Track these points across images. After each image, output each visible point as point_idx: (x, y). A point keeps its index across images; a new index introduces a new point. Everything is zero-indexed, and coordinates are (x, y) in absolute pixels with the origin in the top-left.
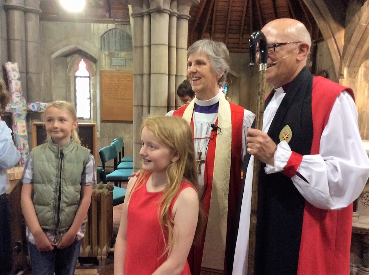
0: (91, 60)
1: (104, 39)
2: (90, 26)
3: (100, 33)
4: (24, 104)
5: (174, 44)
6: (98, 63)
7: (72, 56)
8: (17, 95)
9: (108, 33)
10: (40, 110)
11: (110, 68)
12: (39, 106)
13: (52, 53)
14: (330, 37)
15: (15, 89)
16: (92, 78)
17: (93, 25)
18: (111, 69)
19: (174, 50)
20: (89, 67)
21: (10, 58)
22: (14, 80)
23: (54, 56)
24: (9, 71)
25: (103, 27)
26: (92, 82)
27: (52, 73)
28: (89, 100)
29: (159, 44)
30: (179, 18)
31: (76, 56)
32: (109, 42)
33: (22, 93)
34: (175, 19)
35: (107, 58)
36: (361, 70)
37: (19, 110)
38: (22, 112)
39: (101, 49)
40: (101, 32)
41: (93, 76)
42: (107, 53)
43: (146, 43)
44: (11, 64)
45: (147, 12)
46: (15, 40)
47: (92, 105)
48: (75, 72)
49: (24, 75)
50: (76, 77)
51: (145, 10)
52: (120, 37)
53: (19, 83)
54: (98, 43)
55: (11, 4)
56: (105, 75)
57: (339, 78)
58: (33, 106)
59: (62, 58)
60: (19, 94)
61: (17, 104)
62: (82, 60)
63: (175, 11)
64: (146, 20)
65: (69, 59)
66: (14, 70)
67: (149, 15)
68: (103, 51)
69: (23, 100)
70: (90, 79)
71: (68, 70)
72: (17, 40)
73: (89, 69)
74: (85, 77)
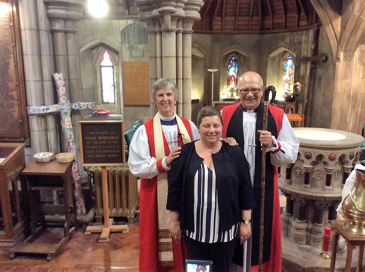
0: (114, 52)
1: (124, 33)
2: (112, 22)
3: (121, 29)
4: (69, 105)
5: (181, 54)
6: (120, 54)
7: (97, 49)
8: (63, 98)
9: (128, 28)
10: (80, 108)
11: (131, 58)
12: (80, 105)
13: (81, 47)
14: (328, 24)
15: (62, 93)
16: (115, 67)
17: (115, 21)
18: (131, 60)
19: (181, 60)
20: (112, 58)
21: (56, 70)
22: (61, 87)
23: (82, 50)
24: (57, 80)
25: (123, 23)
26: (115, 71)
27: (81, 65)
28: (113, 86)
29: (169, 57)
30: (184, 33)
31: (101, 48)
32: (128, 36)
33: (67, 96)
34: (181, 35)
35: (127, 50)
36: (357, 54)
37: (65, 110)
38: (67, 111)
39: (122, 43)
40: (122, 28)
41: (116, 65)
42: (127, 46)
43: (158, 55)
44: (58, 74)
45: (159, 31)
46: (59, 55)
47: (116, 91)
48: (101, 62)
49: (67, 81)
50: (101, 67)
51: (157, 29)
52: (138, 32)
53: (64, 88)
54: (119, 37)
56: (126, 66)
57: (336, 62)
58: (75, 105)
59: (89, 51)
60: (65, 98)
61: (64, 105)
62: (106, 51)
63: (181, 28)
64: (158, 37)
65: (94, 51)
66: (60, 79)
67: (161, 33)
68: (124, 44)
69: (68, 102)
70: (113, 68)
71: (94, 61)
72: (61, 55)
73: (112, 59)
74: (109, 66)
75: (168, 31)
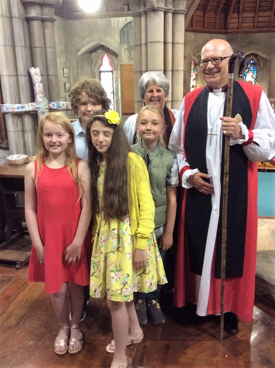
0: (113, 54)
1: (124, 32)
2: (110, 20)
3: (119, 27)
4: (46, 103)
5: (170, 39)
6: (119, 57)
7: (96, 53)
8: (40, 96)
9: (128, 26)
10: (59, 108)
11: (130, 61)
12: (58, 104)
13: (79, 50)
15: (39, 90)
16: (114, 72)
17: (113, 19)
18: (130, 63)
19: (170, 47)
20: (111, 61)
21: (33, 65)
22: (37, 83)
23: (80, 53)
24: (33, 76)
25: (121, 21)
26: (114, 76)
27: (79, 70)
28: (113, 93)
29: (154, 42)
30: (175, 13)
31: (100, 51)
32: (128, 35)
33: (44, 94)
34: (170, 15)
35: (126, 51)
37: (42, 109)
38: (44, 110)
39: (121, 43)
40: (121, 26)
41: (115, 70)
42: (126, 47)
43: (143, 41)
44: (34, 69)
45: (144, 11)
46: (36, 47)
47: (115, 99)
48: (100, 66)
49: (45, 78)
50: (100, 72)
51: (142, 9)
53: (41, 85)
54: (117, 37)
55: (31, 16)
56: (125, 69)
58: (53, 104)
59: (88, 55)
60: (42, 95)
61: (41, 103)
62: (106, 55)
63: (171, 7)
64: (143, 19)
65: (93, 55)
66: (36, 74)
67: (146, 13)
68: (122, 44)
69: (45, 100)
70: (112, 73)
71: (93, 66)
72: (37, 47)
73: (112, 64)
74: (108, 72)
75: (154, 10)
